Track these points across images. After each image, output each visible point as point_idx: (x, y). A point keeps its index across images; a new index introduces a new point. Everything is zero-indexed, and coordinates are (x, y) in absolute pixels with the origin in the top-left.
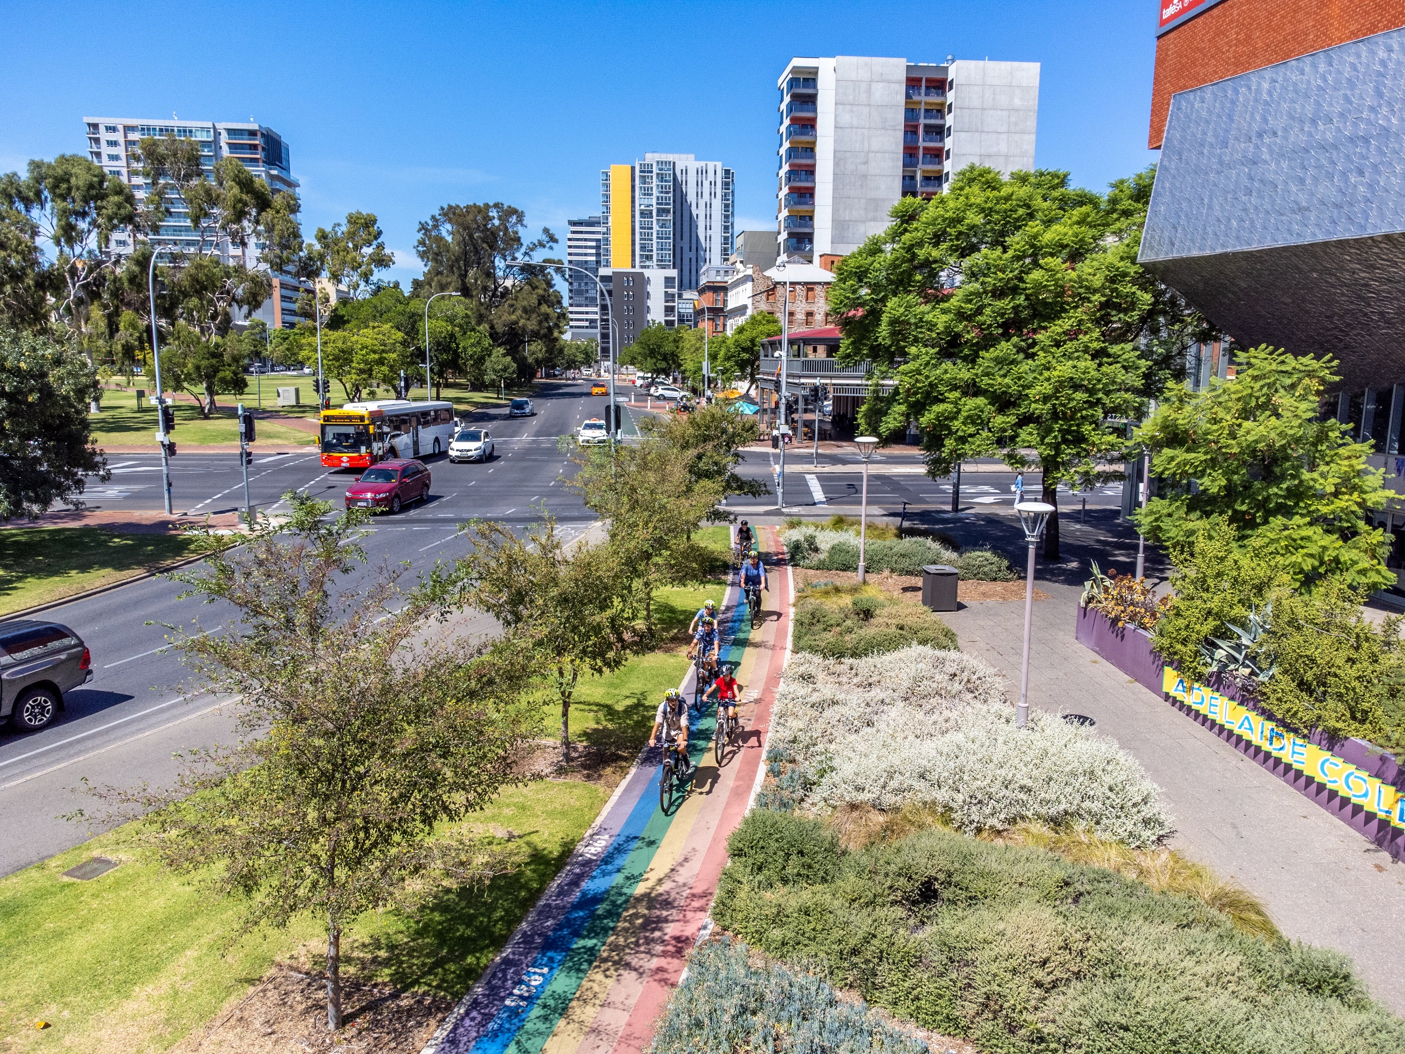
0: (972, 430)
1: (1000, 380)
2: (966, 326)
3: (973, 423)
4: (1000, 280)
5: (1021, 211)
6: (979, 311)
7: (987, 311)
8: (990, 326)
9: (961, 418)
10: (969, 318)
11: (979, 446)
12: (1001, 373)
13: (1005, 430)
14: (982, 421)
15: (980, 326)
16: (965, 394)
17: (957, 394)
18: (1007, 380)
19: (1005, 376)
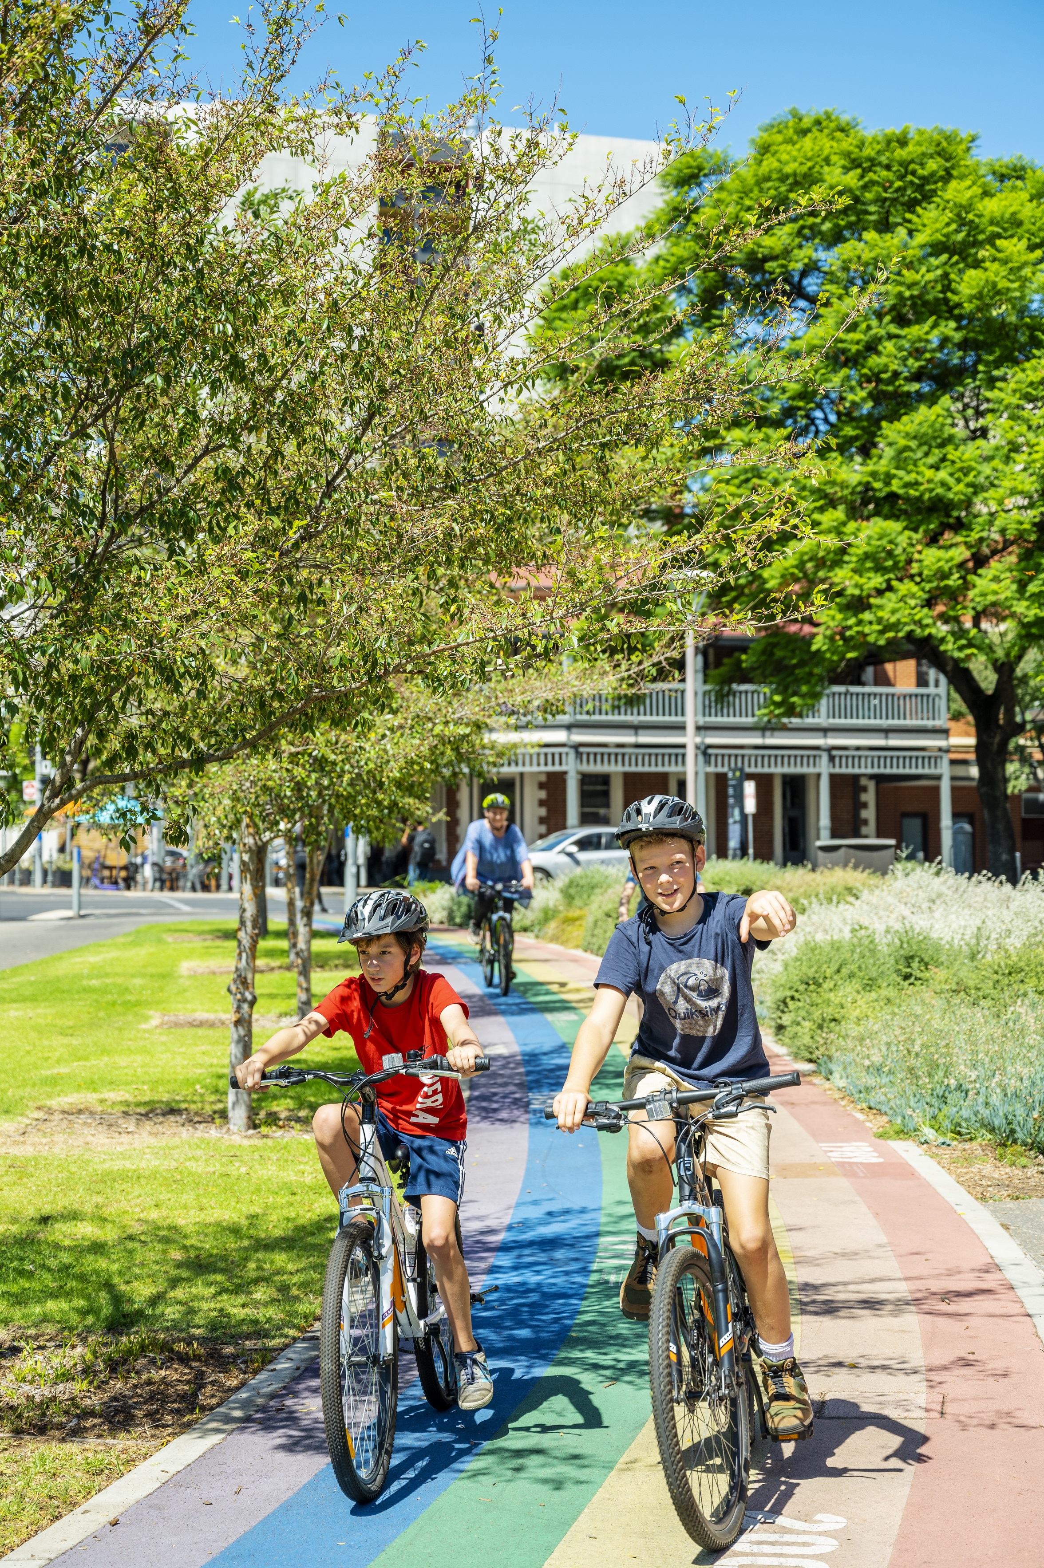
0: (877, 580)
1: (929, 473)
2: (848, 378)
3: (879, 568)
4: (909, 287)
5: (932, 165)
6: (872, 347)
7: (889, 347)
8: (896, 374)
9: (851, 559)
10: (853, 361)
11: (893, 612)
12: (931, 460)
13: (945, 576)
14: (896, 564)
15: (875, 377)
16: (855, 512)
17: (839, 513)
18: (943, 475)
19: (936, 467)
